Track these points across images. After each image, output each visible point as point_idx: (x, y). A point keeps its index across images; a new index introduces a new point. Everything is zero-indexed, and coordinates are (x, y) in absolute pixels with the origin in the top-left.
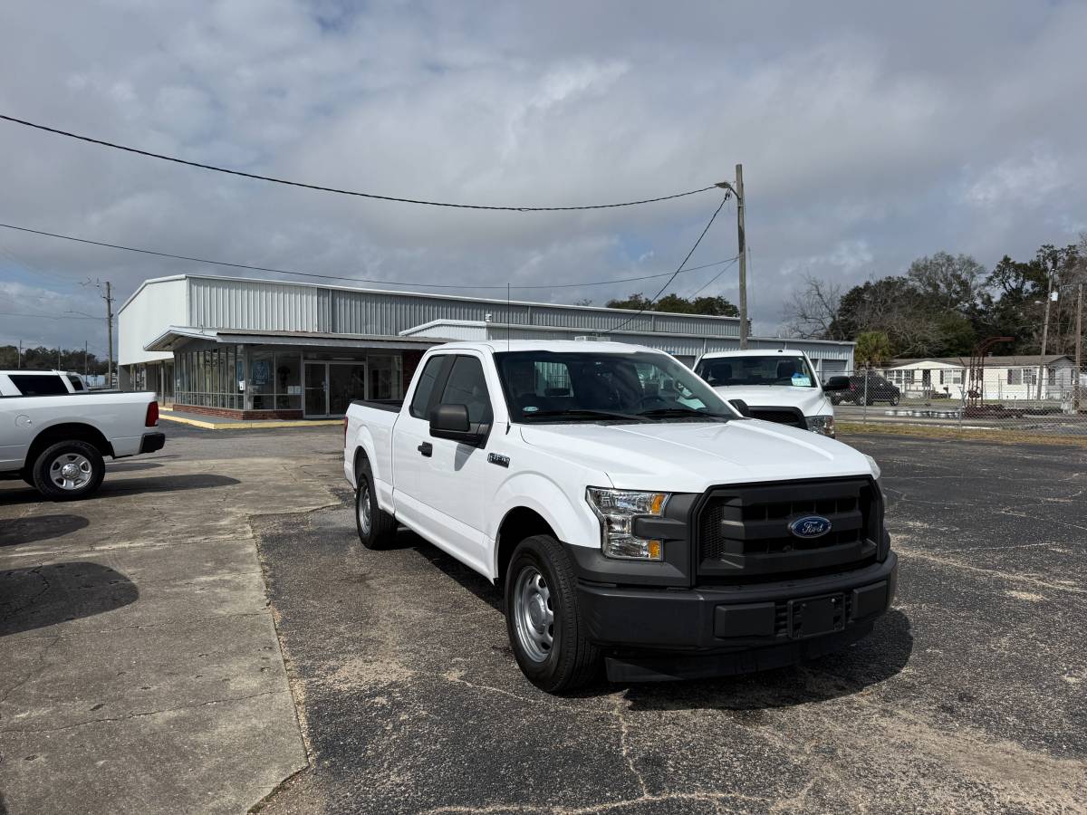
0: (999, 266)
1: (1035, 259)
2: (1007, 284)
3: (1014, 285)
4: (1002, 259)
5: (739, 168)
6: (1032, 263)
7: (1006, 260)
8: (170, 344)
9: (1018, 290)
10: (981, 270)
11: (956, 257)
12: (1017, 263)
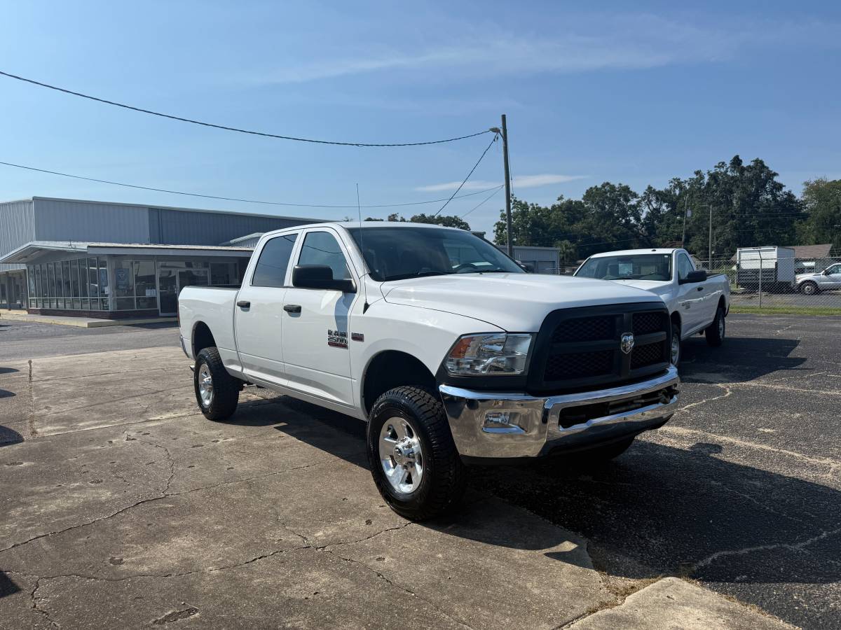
0: (645, 193)
1: (668, 188)
2: (650, 206)
3: (655, 206)
4: (647, 188)
5: (504, 117)
6: (666, 190)
7: (650, 188)
8: (26, 257)
9: (657, 210)
10: (635, 195)
11: (617, 186)
12: (657, 190)
